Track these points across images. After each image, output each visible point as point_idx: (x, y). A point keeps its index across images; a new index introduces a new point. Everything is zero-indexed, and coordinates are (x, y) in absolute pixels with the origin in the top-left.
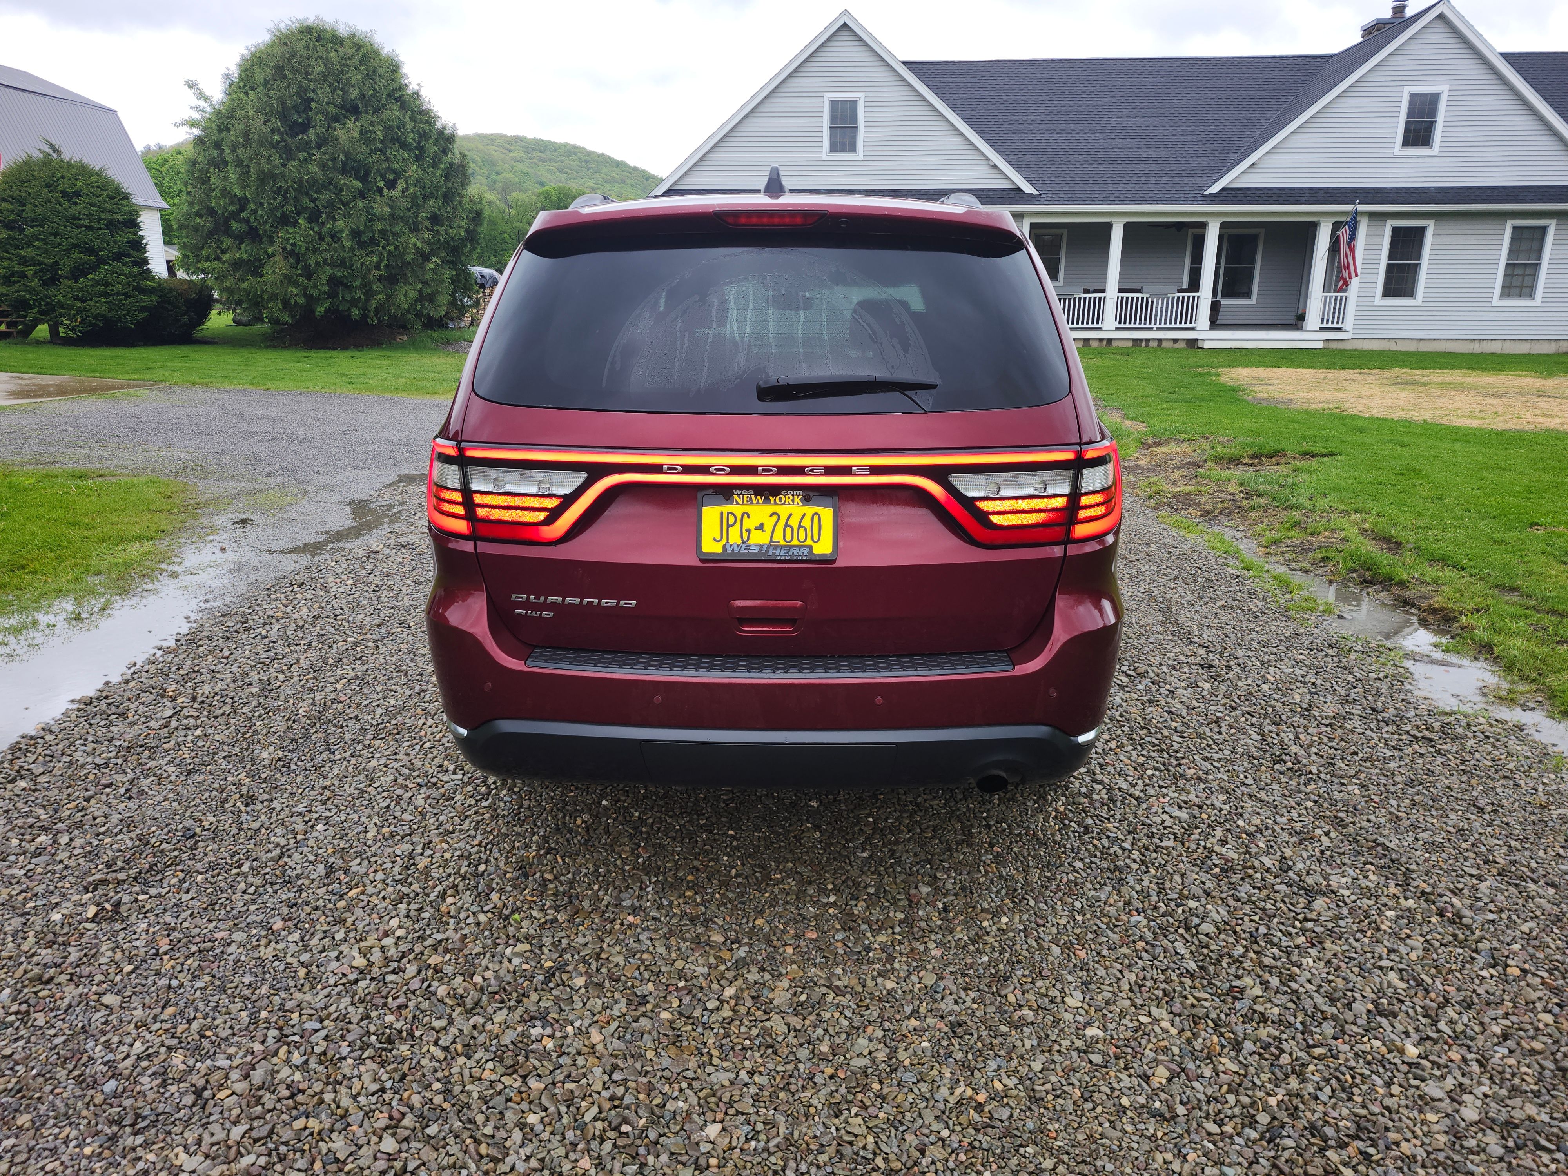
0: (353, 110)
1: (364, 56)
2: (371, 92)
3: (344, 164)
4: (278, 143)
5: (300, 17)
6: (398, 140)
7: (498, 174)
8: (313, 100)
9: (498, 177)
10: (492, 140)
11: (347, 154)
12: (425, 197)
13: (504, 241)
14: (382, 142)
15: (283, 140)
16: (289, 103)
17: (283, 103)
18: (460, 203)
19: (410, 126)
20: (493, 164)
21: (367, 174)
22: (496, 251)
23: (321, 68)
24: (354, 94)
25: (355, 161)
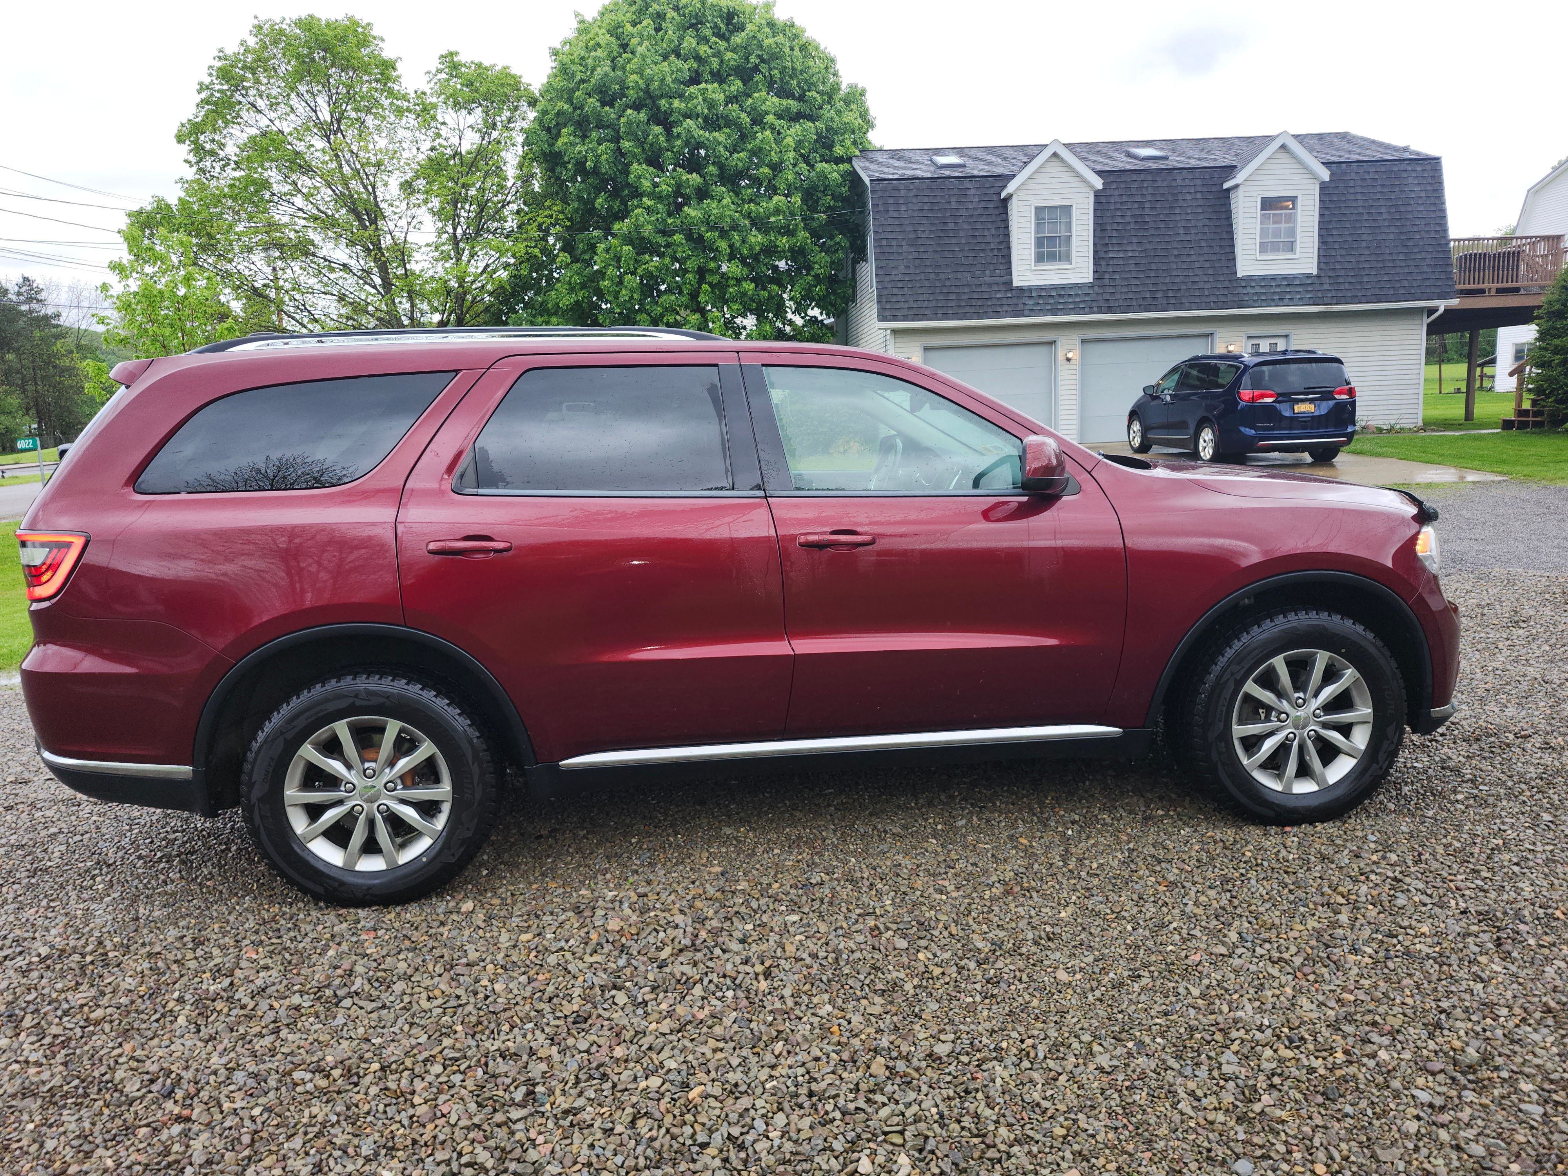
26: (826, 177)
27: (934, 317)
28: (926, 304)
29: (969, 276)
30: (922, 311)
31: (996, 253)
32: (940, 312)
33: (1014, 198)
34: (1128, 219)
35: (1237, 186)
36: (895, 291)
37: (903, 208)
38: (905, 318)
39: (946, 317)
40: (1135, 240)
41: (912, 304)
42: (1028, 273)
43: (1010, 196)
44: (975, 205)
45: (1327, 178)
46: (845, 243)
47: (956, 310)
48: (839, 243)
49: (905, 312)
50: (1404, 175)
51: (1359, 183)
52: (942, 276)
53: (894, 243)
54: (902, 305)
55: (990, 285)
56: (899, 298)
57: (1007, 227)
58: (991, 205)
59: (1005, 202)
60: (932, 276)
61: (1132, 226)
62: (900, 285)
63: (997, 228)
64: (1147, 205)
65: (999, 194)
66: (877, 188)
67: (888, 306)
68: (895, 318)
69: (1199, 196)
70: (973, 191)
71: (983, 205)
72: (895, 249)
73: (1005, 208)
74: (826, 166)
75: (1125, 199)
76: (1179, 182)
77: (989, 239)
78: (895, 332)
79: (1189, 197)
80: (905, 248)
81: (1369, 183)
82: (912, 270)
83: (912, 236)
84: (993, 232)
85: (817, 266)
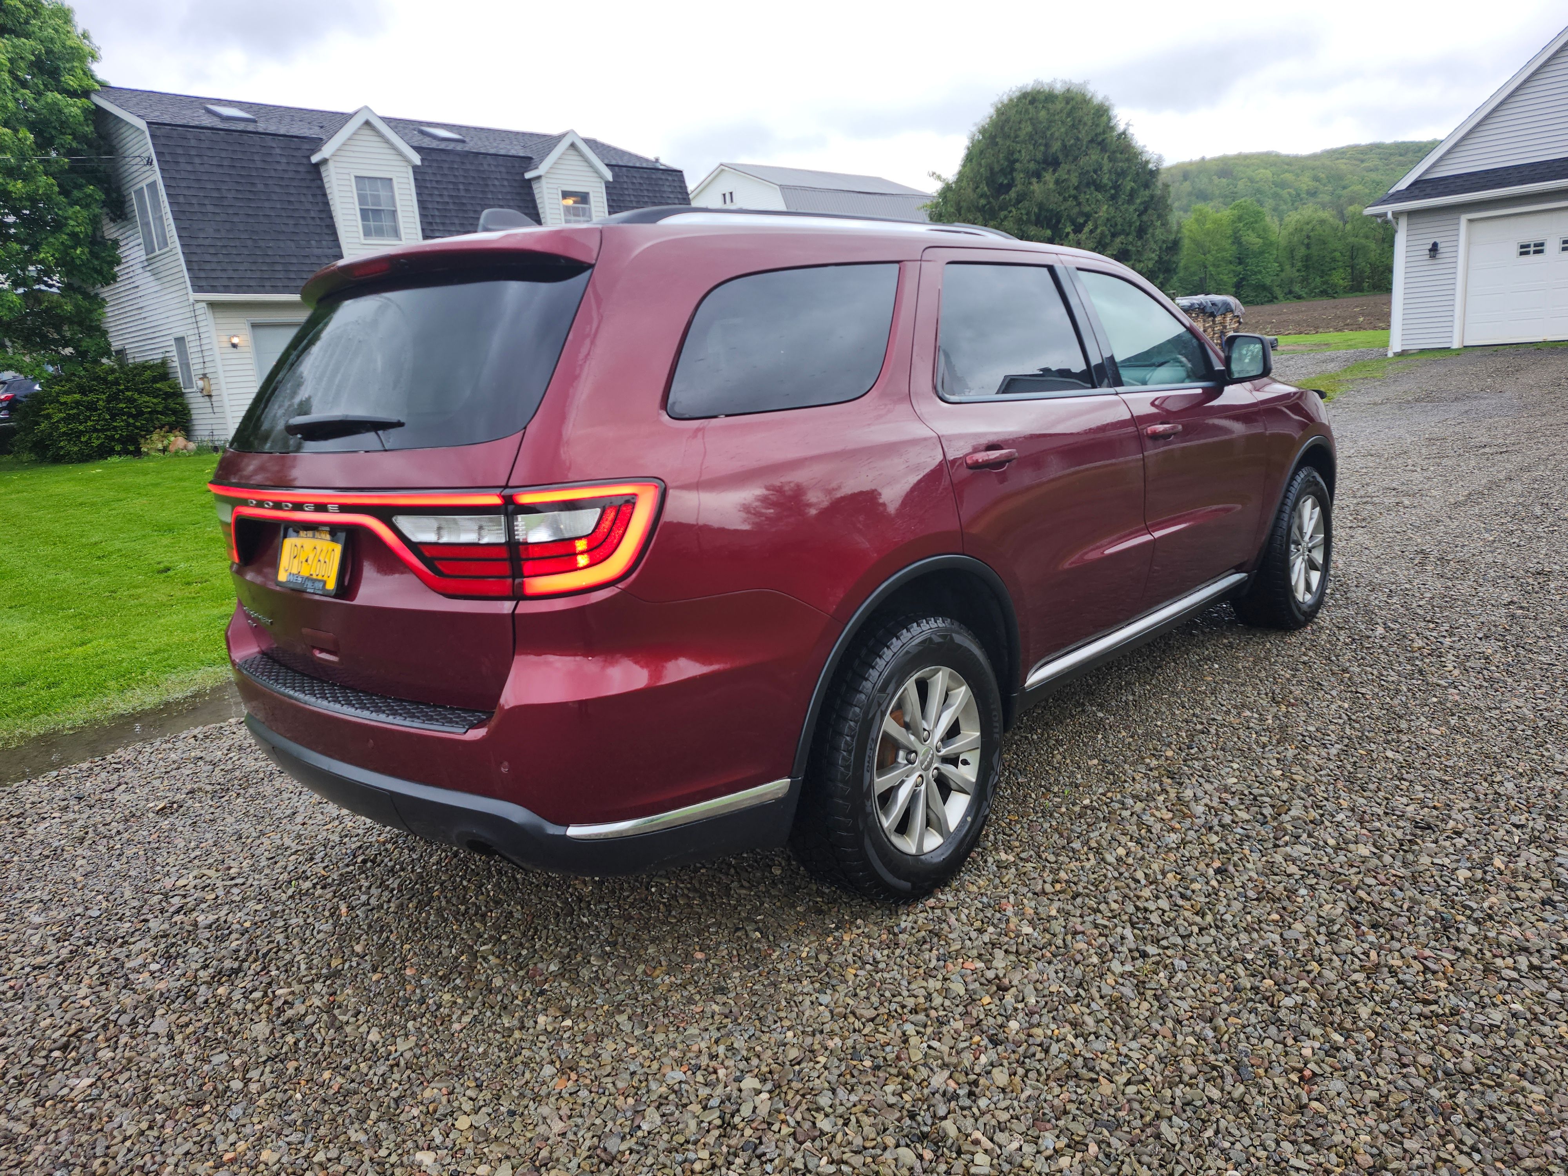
0: (1053, 163)
1: (1073, 108)
2: (1072, 141)
3: (1038, 216)
4: (984, 206)
5: (1020, 85)
6: (1094, 182)
7: (1344, 188)
8: (1017, 161)
9: (1345, 192)
10: (1343, 153)
11: (1041, 206)
12: (1114, 235)
13: (1334, 260)
14: (1076, 188)
15: (989, 203)
16: (997, 168)
17: (992, 169)
18: (1153, 235)
19: (1107, 165)
20: (1340, 178)
21: (1058, 222)
22: (1323, 271)
23: (1030, 129)
24: (1056, 146)
25: (1047, 210)
26: (60, 111)
27: (262, 289)
28: (249, 274)
29: (292, 244)
30: (246, 282)
31: (318, 222)
32: (268, 284)
33: (331, 164)
34: (447, 199)
35: (539, 178)
36: (208, 258)
37: (197, 160)
38: (226, 289)
39: (275, 290)
40: (457, 221)
41: (231, 274)
42: (359, 246)
43: (325, 161)
44: (284, 167)
45: (611, 179)
46: (100, 196)
47: (286, 282)
48: (90, 196)
49: (226, 283)
50: (661, 182)
51: (630, 186)
52: (262, 244)
53: (194, 201)
54: (219, 274)
55: (318, 257)
56: (214, 266)
57: (325, 195)
58: (301, 169)
59: (316, 169)
60: (249, 243)
61: (451, 207)
62: (212, 251)
63: (314, 195)
64: (461, 187)
65: (309, 157)
66: (158, 133)
67: (202, 275)
68: (214, 289)
69: (506, 183)
70: (278, 151)
71: (292, 167)
72: (196, 208)
73: (319, 173)
74: (59, 97)
75: (439, 178)
76: (486, 167)
77: (309, 206)
78: (212, 305)
79: (497, 183)
80: (210, 208)
81: (638, 186)
82: (223, 234)
83: (215, 194)
84: (311, 199)
85: (72, 223)
